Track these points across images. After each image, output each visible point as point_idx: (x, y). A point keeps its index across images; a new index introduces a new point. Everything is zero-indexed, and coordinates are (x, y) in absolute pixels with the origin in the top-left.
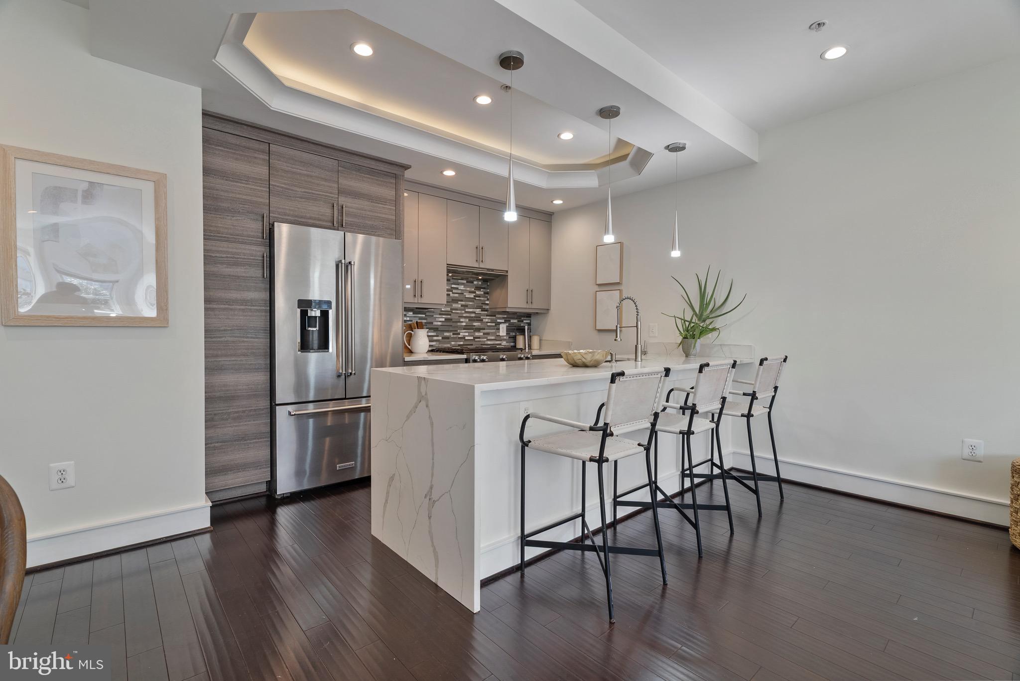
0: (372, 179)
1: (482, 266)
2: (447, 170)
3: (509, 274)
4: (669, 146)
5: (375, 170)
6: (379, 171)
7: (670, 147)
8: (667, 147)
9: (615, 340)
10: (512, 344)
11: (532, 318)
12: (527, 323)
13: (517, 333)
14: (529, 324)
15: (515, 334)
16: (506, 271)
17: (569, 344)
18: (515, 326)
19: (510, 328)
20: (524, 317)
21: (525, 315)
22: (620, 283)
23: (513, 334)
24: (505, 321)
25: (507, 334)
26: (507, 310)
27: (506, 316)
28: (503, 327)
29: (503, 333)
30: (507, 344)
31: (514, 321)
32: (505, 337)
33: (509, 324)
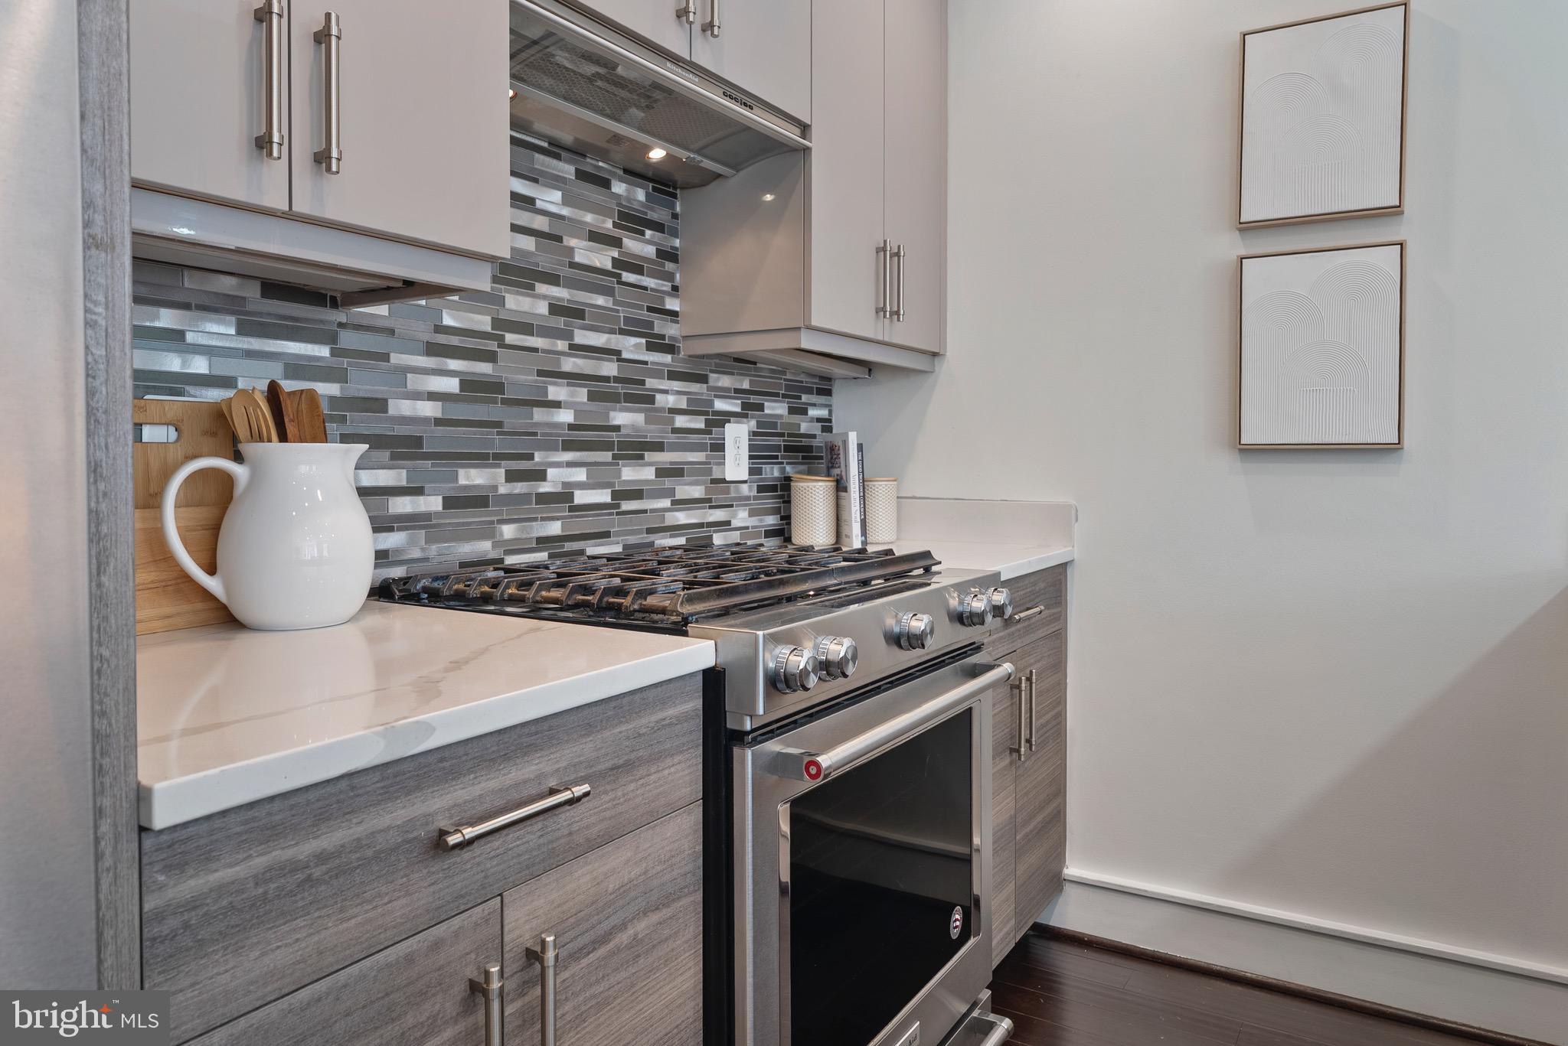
3: (817, 144)
10: (771, 520)
11: (839, 398)
12: (819, 420)
13: (788, 468)
14: (826, 425)
15: (783, 470)
16: (805, 129)
17: (1062, 518)
18: (782, 435)
19: (760, 441)
20: (809, 391)
21: (814, 383)
22: (1393, 212)
23: (772, 472)
24: (745, 406)
25: (752, 471)
26: (805, 345)
27: (746, 385)
28: (737, 436)
29: (736, 465)
30: (752, 522)
31: (776, 409)
32: (745, 487)
33: (759, 424)
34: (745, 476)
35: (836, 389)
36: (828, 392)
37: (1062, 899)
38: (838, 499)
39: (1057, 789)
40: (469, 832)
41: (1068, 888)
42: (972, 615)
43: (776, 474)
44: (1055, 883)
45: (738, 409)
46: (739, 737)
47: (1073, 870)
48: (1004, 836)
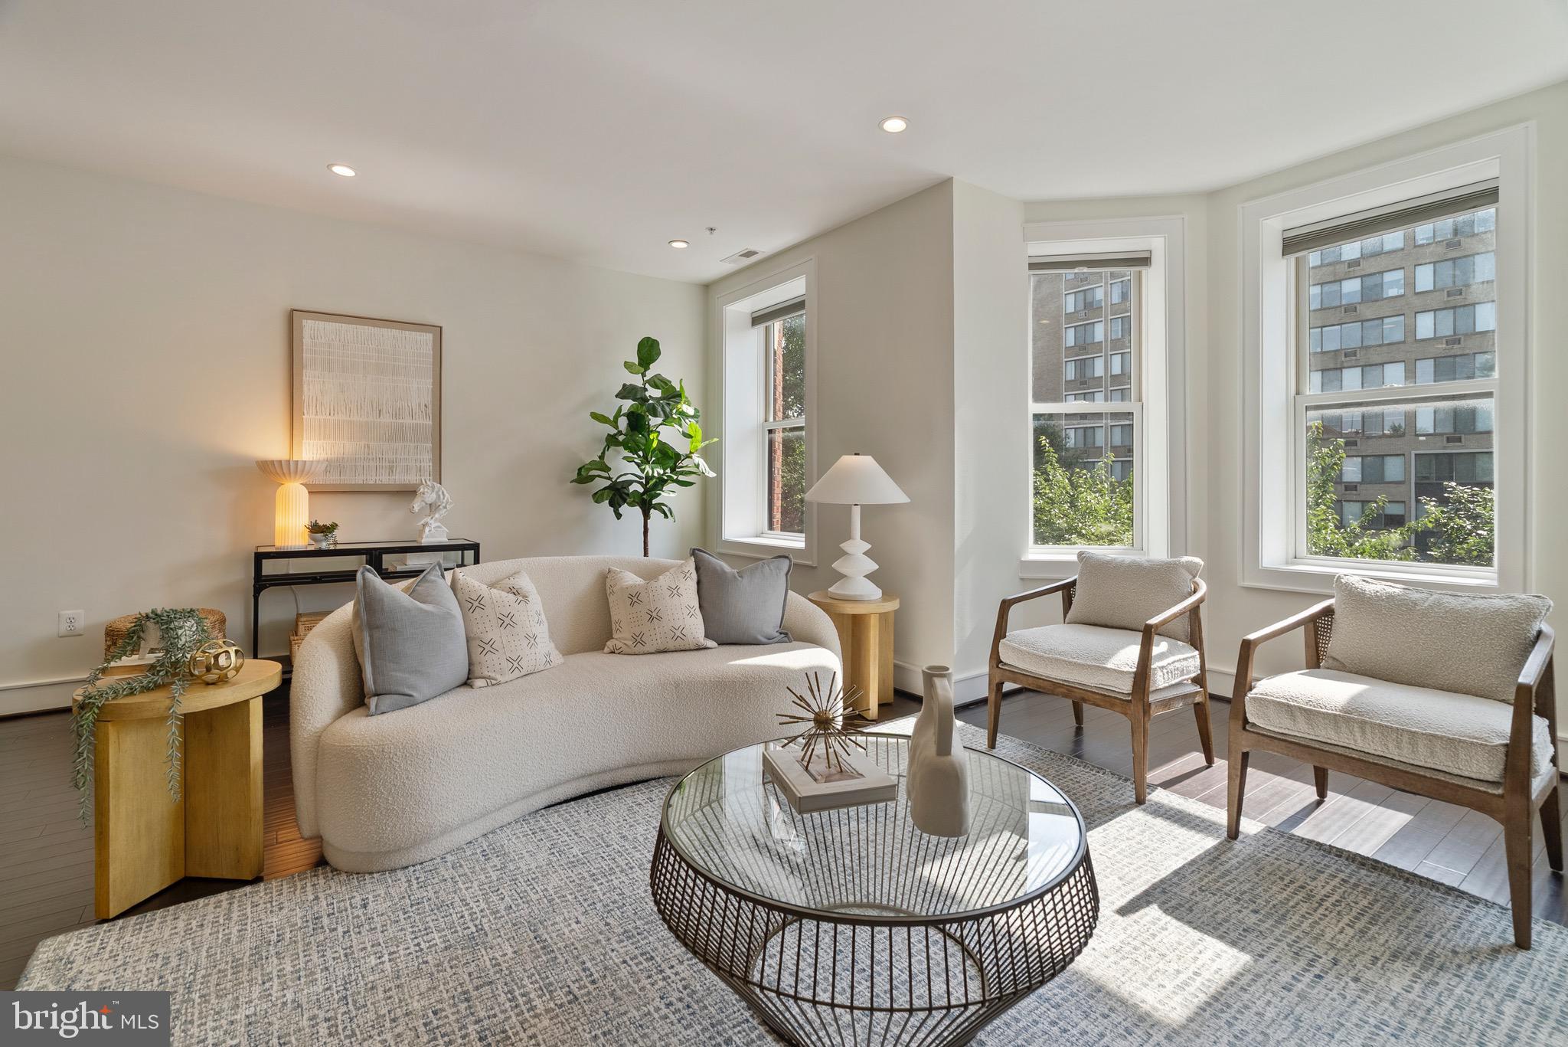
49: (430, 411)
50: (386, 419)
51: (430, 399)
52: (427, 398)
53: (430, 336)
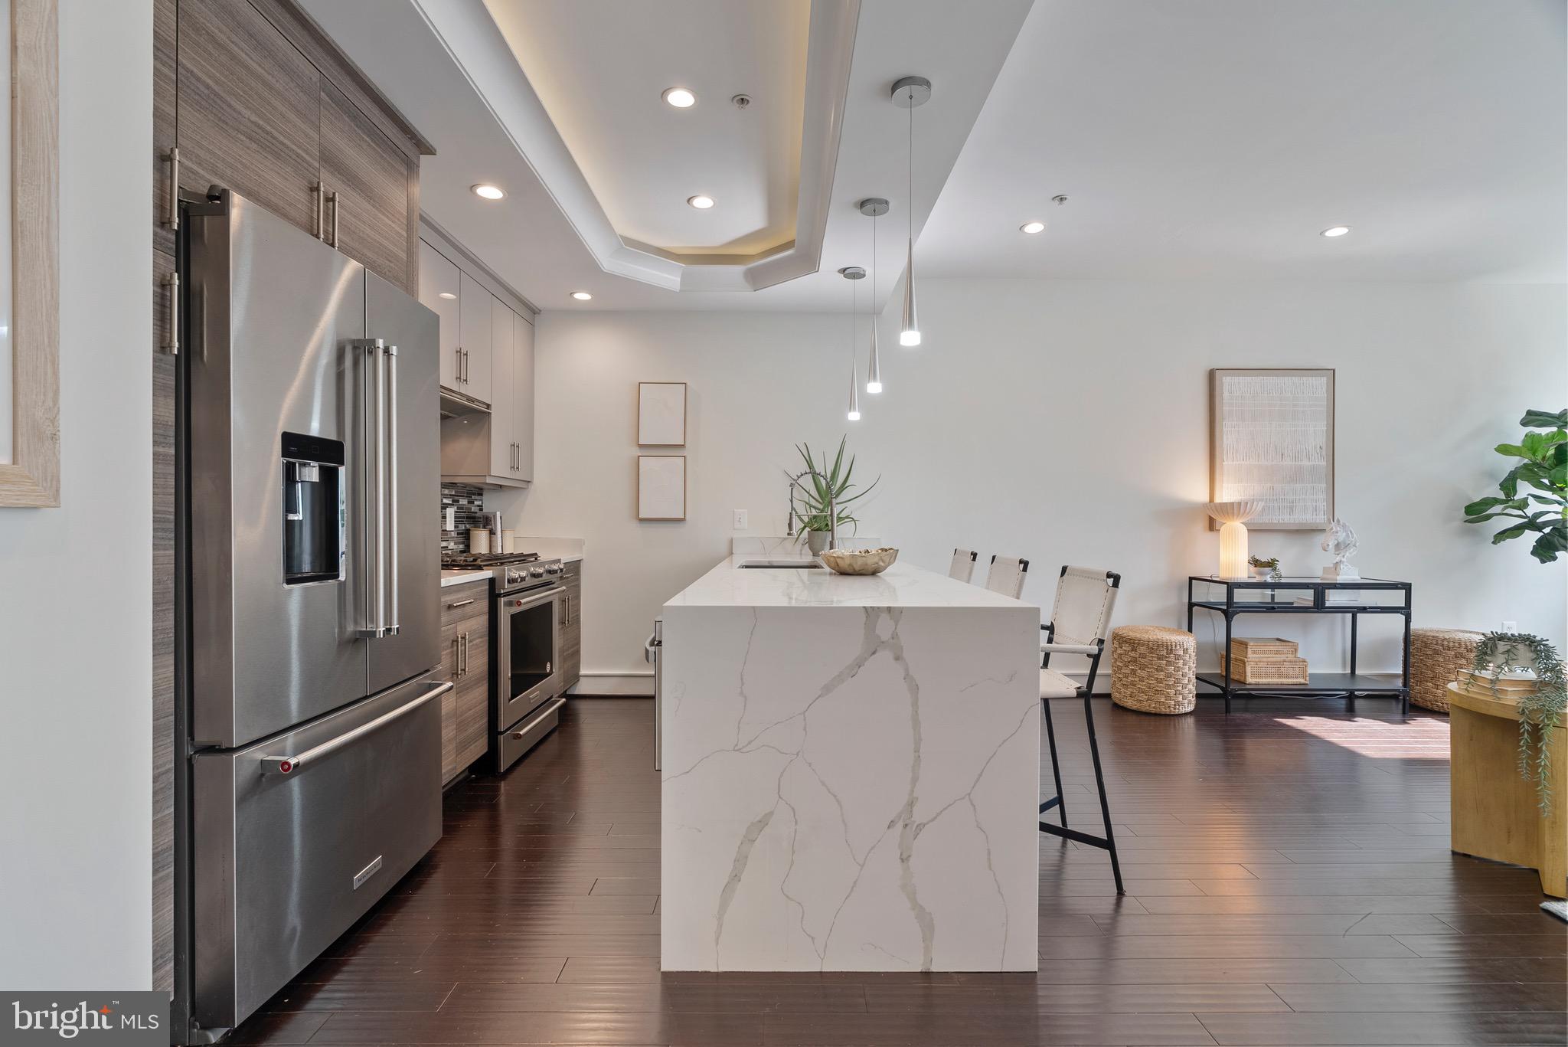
0: (375, 149)
1: (464, 389)
2: (485, 185)
3: (493, 411)
4: (845, 270)
5: (378, 132)
6: (385, 138)
7: (846, 272)
8: (843, 271)
9: (789, 534)
10: (461, 547)
11: (484, 497)
12: (478, 506)
13: (467, 526)
14: (481, 508)
15: (465, 527)
16: (489, 406)
17: (579, 544)
18: (465, 512)
19: (459, 515)
20: (474, 494)
21: (476, 490)
22: (683, 446)
23: (462, 527)
24: (453, 501)
25: (456, 527)
26: (487, 482)
27: (453, 493)
28: (451, 512)
29: (450, 525)
30: (455, 547)
31: (463, 502)
32: (453, 533)
33: (458, 508)
34: (453, 529)
35: (484, 493)
36: (481, 495)
37: (580, 682)
38: (490, 538)
39: (577, 643)
40: (458, 604)
41: (581, 679)
42: (553, 571)
43: (463, 528)
44: (576, 678)
45: (451, 502)
46: (500, 595)
47: (582, 672)
48: (562, 651)
49: (1324, 453)
50: (1288, 462)
51: (1324, 440)
52: (1322, 440)
53: (1324, 380)
